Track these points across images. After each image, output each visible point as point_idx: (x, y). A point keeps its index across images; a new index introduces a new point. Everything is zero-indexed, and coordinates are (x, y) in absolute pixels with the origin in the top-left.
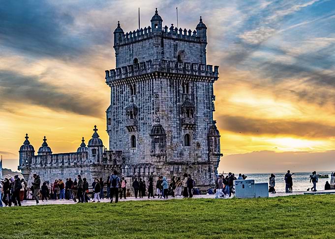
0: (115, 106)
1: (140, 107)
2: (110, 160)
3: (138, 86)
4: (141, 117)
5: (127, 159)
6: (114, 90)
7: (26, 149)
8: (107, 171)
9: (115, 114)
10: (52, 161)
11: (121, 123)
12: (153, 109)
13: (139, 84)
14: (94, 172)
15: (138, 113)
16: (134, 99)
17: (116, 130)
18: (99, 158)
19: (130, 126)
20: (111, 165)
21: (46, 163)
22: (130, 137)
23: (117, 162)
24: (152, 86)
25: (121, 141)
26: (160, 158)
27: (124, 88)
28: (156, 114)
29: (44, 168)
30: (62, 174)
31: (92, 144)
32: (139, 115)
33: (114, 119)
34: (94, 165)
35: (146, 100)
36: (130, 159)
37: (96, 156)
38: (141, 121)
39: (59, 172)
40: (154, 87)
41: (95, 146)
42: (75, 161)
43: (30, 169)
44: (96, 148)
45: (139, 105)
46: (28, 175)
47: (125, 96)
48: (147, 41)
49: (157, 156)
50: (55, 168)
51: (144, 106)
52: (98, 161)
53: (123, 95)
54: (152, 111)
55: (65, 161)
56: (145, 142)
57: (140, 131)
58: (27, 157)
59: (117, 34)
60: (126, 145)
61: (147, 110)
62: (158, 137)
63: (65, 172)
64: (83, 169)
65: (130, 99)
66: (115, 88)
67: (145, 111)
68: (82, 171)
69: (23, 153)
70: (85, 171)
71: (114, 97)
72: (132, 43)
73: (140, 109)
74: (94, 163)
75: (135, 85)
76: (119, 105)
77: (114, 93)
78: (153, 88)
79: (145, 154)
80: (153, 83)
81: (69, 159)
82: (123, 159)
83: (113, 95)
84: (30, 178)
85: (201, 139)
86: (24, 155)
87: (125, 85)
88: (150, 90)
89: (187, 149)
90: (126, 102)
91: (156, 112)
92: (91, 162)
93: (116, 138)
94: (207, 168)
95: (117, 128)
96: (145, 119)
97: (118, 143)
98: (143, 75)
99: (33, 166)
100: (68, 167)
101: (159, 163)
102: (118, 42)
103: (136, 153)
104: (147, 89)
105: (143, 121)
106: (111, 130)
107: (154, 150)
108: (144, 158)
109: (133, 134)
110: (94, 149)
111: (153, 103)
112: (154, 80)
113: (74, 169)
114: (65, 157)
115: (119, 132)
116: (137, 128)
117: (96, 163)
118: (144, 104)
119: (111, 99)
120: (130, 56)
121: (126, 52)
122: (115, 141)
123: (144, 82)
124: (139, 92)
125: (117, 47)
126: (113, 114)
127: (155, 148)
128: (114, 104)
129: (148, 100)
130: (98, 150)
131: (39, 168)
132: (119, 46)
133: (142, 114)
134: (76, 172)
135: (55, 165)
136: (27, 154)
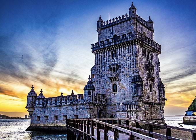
0: (98, 66)
1: (121, 64)
2: (99, 101)
3: (118, 51)
4: (121, 71)
5: (109, 100)
6: (97, 56)
7: (32, 95)
8: (96, 108)
9: (99, 71)
10: (51, 102)
11: (103, 76)
12: (133, 65)
13: (120, 49)
14: (89, 108)
15: (119, 69)
16: (115, 59)
17: (99, 81)
18: (93, 98)
19: (113, 78)
20: (99, 104)
21: (47, 103)
22: (112, 85)
23: (103, 102)
24: (131, 49)
25: (103, 88)
26: (141, 99)
27: (106, 53)
28: (136, 68)
29: (45, 107)
30: (60, 110)
31: (89, 88)
32: (120, 69)
33: (98, 75)
34: (90, 103)
35: (126, 59)
36: (112, 100)
37: (91, 97)
38: (121, 74)
39: (57, 109)
40: (134, 50)
41: (91, 90)
42: (71, 101)
43: (34, 108)
44: (91, 91)
45: (120, 63)
46: (32, 111)
47: (107, 59)
48: (125, 23)
49: (139, 97)
50: (54, 106)
51: (124, 63)
52: (92, 100)
53: (106, 58)
54: (132, 66)
55: (62, 101)
56: (126, 87)
57: (121, 80)
58: (32, 100)
59: (100, 22)
60: (108, 90)
61: (127, 66)
62: (139, 83)
63: (62, 109)
64: (78, 107)
65: (112, 60)
66: (99, 54)
67: (125, 67)
68: (77, 108)
69: (30, 97)
70: (80, 108)
71: (98, 60)
72: (112, 26)
73: (121, 66)
74: (89, 102)
75: (115, 51)
76: (102, 65)
77: (97, 58)
78: (132, 50)
79: (126, 96)
80: (132, 48)
81: (66, 100)
82: (106, 100)
83: (96, 59)
84: (33, 113)
85: (156, 88)
86: (31, 98)
87: (107, 52)
88: (130, 52)
89: (151, 94)
90: (108, 62)
91: (136, 67)
92: (87, 101)
93: (99, 86)
94: (159, 108)
95: (100, 80)
96: (125, 72)
97: (100, 90)
98: (124, 43)
99: (36, 106)
100: (65, 106)
101: (140, 102)
102: (100, 27)
103: (118, 96)
104: (127, 52)
105: (123, 74)
106: (94, 82)
107: (137, 93)
108: (125, 99)
109: (114, 83)
110: (90, 92)
111: (133, 60)
112: (134, 45)
113: (70, 107)
114: (63, 98)
115: (101, 83)
116: (118, 78)
117: (91, 102)
118: (125, 62)
119: (95, 62)
120: (110, 33)
121: (107, 32)
122: (98, 89)
123: (124, 48)
124: (120, 55)
125: (100, 30)
126: (96, 71)
127: (137, 91)
128: (97, 65)
129: (128, 59)
130: (92, 92)
131: (41, 107)
132: (101, 29)
133: (123, 69)
134: (72, 109)
135: (54, 105)
136: (32, 98)
